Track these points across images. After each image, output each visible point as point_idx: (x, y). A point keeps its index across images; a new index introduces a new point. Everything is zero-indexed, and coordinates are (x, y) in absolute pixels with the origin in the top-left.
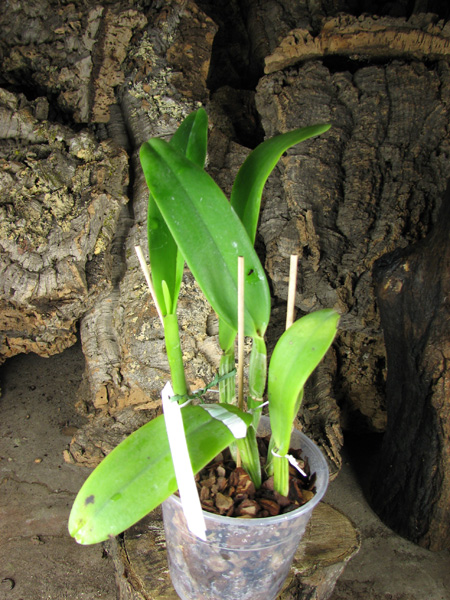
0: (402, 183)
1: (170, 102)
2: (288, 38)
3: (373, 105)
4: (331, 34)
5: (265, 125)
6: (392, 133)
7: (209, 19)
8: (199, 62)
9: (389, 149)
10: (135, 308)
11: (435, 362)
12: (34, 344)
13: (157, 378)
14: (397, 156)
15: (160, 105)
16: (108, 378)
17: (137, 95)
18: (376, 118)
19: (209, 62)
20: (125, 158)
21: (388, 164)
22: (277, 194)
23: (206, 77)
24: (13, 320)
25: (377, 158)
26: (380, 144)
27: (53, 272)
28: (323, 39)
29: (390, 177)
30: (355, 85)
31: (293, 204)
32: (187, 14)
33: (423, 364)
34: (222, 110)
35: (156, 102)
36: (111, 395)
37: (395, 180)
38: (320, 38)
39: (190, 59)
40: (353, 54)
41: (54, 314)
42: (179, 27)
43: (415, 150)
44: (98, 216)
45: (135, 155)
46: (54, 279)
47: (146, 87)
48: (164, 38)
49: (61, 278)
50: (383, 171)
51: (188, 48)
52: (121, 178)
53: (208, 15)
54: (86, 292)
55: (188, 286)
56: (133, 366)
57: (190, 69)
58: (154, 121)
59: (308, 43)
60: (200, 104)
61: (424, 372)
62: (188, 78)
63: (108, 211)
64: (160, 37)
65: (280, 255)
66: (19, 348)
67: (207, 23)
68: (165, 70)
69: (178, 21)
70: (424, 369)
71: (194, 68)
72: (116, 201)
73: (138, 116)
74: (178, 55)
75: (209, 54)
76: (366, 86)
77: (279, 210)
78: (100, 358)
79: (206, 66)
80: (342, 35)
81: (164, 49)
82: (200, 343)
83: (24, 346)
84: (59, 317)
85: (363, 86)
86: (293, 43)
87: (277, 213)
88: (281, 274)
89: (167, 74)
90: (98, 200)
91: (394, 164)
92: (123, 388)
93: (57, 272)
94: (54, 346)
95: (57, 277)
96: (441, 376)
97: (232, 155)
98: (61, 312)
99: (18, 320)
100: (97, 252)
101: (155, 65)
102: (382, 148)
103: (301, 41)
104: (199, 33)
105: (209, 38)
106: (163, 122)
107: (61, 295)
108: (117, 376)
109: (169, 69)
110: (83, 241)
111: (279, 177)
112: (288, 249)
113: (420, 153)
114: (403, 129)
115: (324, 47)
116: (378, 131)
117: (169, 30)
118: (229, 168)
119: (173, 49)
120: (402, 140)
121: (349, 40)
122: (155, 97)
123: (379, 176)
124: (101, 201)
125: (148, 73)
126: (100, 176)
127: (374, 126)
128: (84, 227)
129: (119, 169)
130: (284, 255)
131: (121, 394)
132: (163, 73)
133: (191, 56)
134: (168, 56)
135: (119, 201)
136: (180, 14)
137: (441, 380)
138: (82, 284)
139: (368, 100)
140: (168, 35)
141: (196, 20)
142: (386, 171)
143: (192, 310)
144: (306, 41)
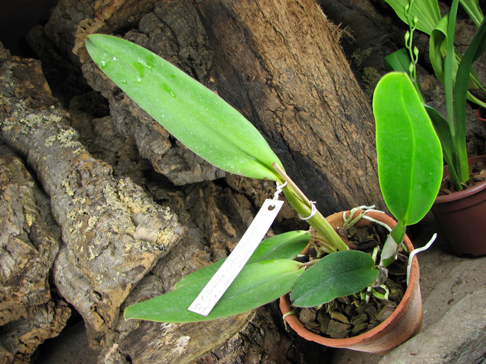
0: (206, 63)
1: (32, 117)
2: (78, 30)
3: (158, 34)
4: (101, 9)
5: (105, 95)
6: (181, 41)
7: (31, 60)
8: (41, 87)
9: (185, 50)
10: (78, 243)
11: (272, 120)
12: (40, 330)
13: (118, 273)
14: (192, 50)
15: (27, 123)
16: (91, 304)
17: (10, 128)
18: (165, 40)
19: (47, 84)
20: (18, 161)
21: (190, 59)
22: (136, 125)
23: (51, 94)
24: (6, 312)
25: (180, 60)
26: (178, 52)
27: (7, 253)
28: (99, 16)
29: (196, 65)
30: (142, 33)
31: (145, 120)
32: (14, 65)
33: (268, 128)
34: (79, 112)
35: (24, 123)
36: (102, 314)
37: (201, 65)
38: (97, 17)
39: (32, 89)
40: (129, 17)
41: (25, 281)
42: (14, 75)
43: (200, 40)
44: (15, 199)
45: (28, 161)
46: (10, 259)
47: (11, 119)
48: (7, 85)
49: (15, 255)
50: (190, 65)
51: (28, 83)
52: (22, 174)
53: (29, 58)
54: (36, 252)
55: (104, 206)
56: (99, 279)
57: (37, 94)
58: (29, 133)
59: (92, 25)
60: (53, 107)
61: (272, 133)
62: (38, 99)
63: (22, 195)
64: (4, 87)
65: (158, 155)
66: (33, 341)
67: (31, 62)
68: (19, 103)
69: (11, 72)
70: (270, 131)
71: (39, 92)
72: (24, 186)
73: (17, 139)
74: (23, 91)
75: (44, 78)
76: (149, 28)
77: (142, 133)
78: (79, 294)
79: (47, 87)
80: (108, 5)
81: (12, 93)
82: (135, 235)
83: (36, 337)
84: (31, 282)
85: (147, 30)
86: (84, 31)
87: (143, 135)
88: (167, 166)
89: (22, 104)
90: (8, 190)
91: (194, 57)
92: (105, 301)
93: (9, 253)
94: (56, 323)
95: (11, 255)
96: (282, 126)
97: (97, 127)
98: (29, 277)
99: (9, 310)
100: (30, 224)
101: (10, 104)
102: (180, 53)
103: (87, 26)
104: (29, 71)
105: (38, 70)
106: (33, 129)
107: (22, 266)
108: (94, 295)
109: (21, 101)
110: (13, 218)
111: (131, 115)
112: (159, 147)
113: (205, 39)
114: (186, 34)
115: (103, 20)
116: (171, 46)
117: (8, 80)
118: (101, 136)
119: (18, 90)
120: (190, 40)
121: (114, 5)
122: (21, 121)
123: (189, 69)
124: (11, 189)
125: (8, 111)
126: (4, 177)
127: (168, 45)
128: (8, 210)
129: (17, 169)
130: (160, 153)
131: (107, 306)
132: (18, 105)
133: (32, 87)
134: (17, 95)
135: (27, 186)
136: (10, 67)
137: (284, 129)
138: (30, 247)
139: (154, 34)
140: (9, 83)
141: (23, 65)
142: (192, 64)
143: (115, 217)
144: (90, 25)
